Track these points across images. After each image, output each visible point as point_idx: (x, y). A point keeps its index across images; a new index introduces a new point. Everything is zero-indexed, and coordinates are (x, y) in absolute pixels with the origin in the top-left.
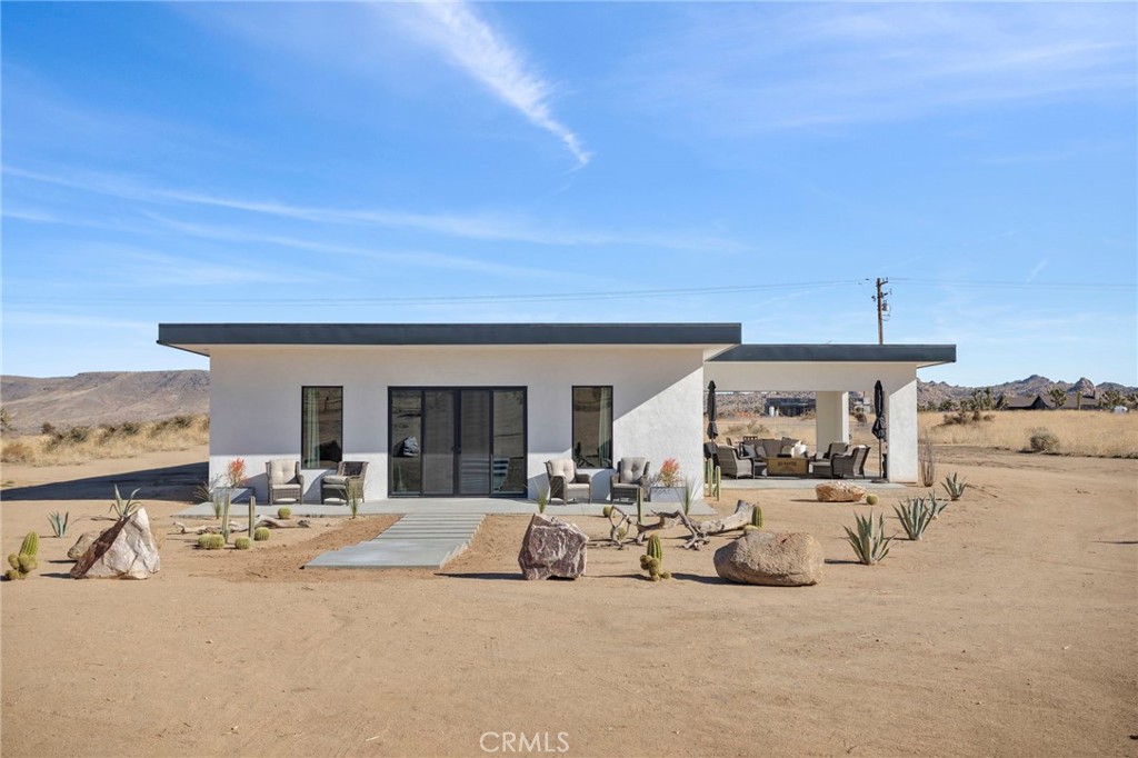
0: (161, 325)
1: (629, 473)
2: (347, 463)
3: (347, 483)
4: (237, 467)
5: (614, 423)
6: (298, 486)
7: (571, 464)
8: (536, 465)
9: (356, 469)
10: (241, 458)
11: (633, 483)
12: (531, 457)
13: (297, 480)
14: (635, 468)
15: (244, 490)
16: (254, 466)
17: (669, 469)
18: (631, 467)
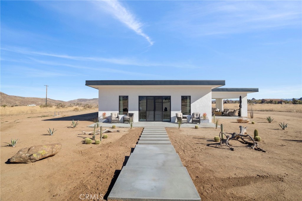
0: (86, 81)
1: (195, 116)
2: (129, 114)
3: (129, 119)
4: (104, 114)
5: (191, 104)
6: (118, 119)
7: (182, 114)
8: (173, 114)
9: (131, 115)
10: (105, 112)
11: (196, 118)
12: (172, 112)
13: (118, 117)
14: (197, 115)
15: (106, 119)
16: (108, 114)
17: (205, 115)
18: (196, 115)
